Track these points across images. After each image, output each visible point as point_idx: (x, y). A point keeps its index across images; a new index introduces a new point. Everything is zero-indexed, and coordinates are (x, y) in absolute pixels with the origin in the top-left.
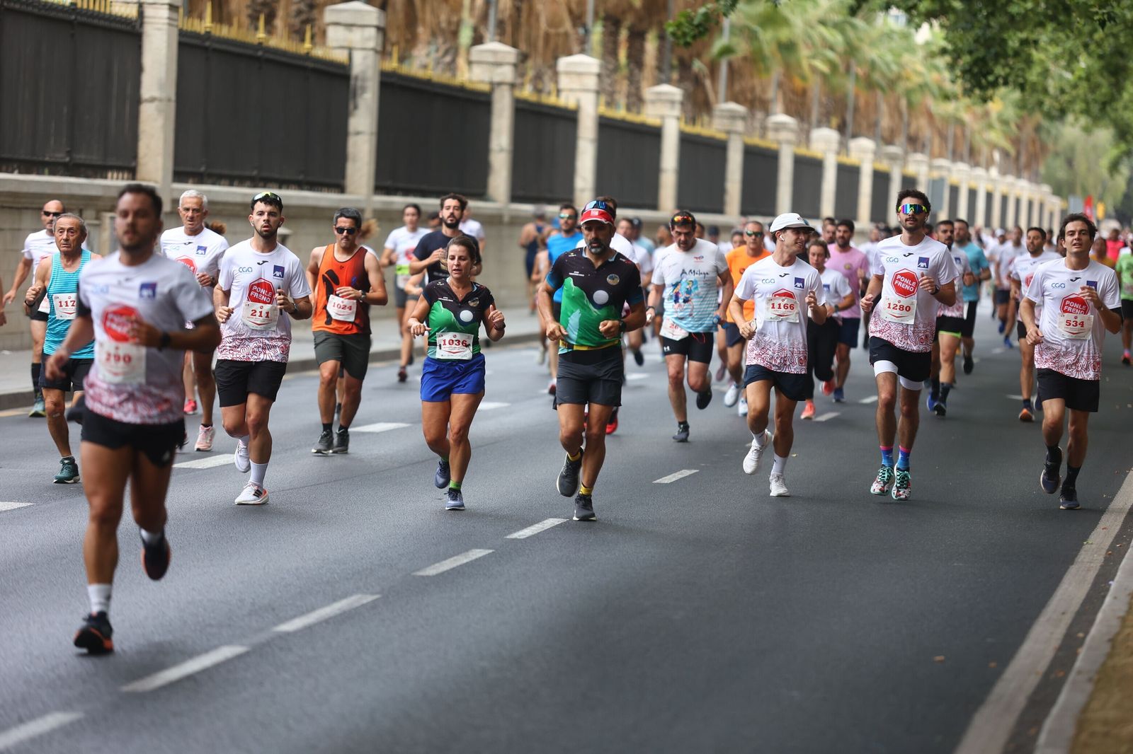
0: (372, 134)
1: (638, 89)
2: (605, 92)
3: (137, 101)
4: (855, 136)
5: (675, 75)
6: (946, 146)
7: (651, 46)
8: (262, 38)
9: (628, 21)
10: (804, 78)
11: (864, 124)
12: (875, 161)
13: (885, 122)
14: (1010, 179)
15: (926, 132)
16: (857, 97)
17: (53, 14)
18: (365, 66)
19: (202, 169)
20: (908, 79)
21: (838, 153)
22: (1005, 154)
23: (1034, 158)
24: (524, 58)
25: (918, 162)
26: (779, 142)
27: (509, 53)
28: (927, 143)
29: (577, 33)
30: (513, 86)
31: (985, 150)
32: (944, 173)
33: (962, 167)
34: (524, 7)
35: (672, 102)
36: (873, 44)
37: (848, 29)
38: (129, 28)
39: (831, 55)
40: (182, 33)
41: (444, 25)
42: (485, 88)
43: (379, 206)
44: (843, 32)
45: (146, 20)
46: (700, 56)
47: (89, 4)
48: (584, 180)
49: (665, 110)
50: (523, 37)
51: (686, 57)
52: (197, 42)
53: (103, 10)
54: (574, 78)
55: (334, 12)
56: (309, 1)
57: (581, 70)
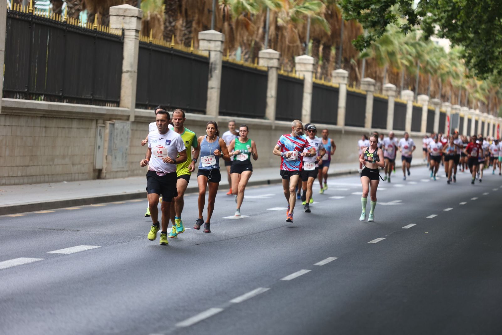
0: (218, 88)
1: (327, 71)
2: (314, 72)
3: (121, 72)
4: (419, 94)
5: (342, 65)
6: (458, 100)
7: (333, 52)
8: (173, 45)
9: (324, 40)
10: (398, 68)
11: (423, 89)
12: (428, 105)
13: (432, 88)
14: (485, 114)
15: (449, 93)
16: (420, 77)
17: (87, 33)
18: (216, 58)
19: (147, 103)
20: (443, 69)
21: (413, 102)
22: (483, 103)
23: (495, 105)
24: (281, 55)
25: (446, 106)
26: (388, 96)
27: (276, 54)
28: (450, 98)
29: (302, 46)
30: (278, 69)
31: (474, 101)
32: (458, 111)
33: (466, 108)
34: (280, 34)
36: (428, 53)
37: (417, 46)
38: (118, 40)
39: (410, 57)
40: (141, 43)
41: (245, 41)
42: (265, 69)
43: (220, 121)
44: (415, 47)
45: (125, 36)
46: (353, 57)
47: (102, 29)
48: (306, 110)
49: (341, 81)
50: (279, 47)
51: (348, 57)
52: (146, 47)
53: (107, 32)
54: (303, 65)
55: (203, 34)
56: (189, 30)
57: (305, 62)
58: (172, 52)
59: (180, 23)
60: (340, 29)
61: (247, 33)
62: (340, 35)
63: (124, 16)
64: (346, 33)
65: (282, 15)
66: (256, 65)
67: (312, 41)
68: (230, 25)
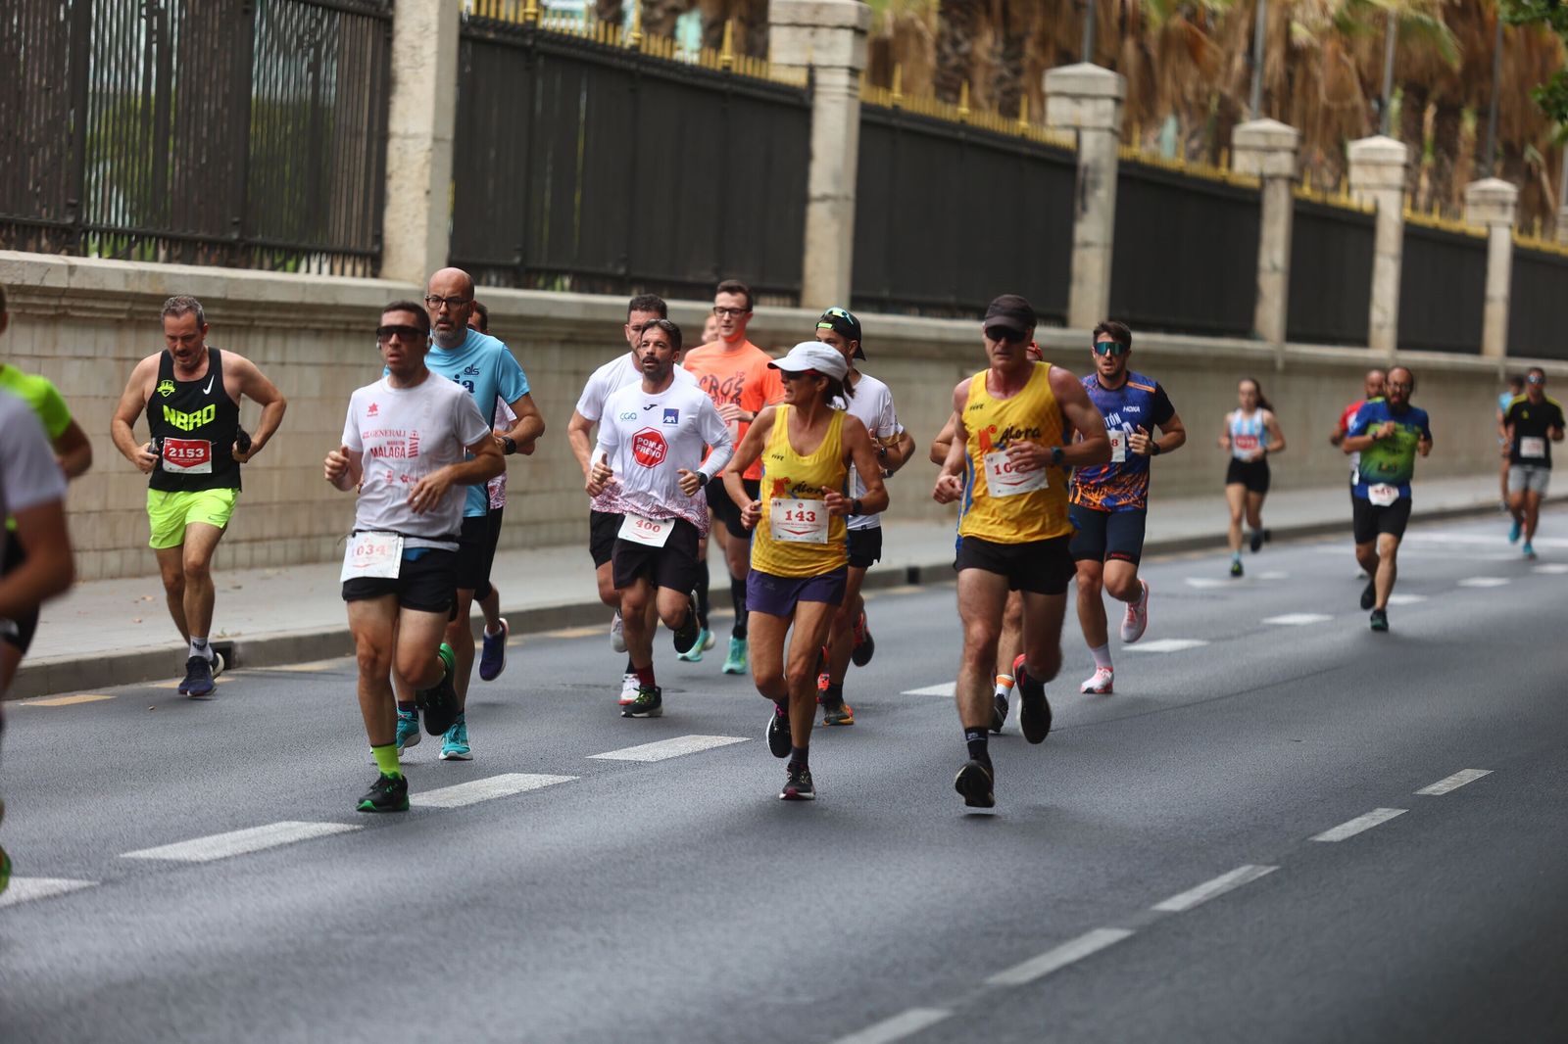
0: (1105, 245)
1: (1449, 186)
2: (1409, 190)
3: (803, 199)
5: (1499, 167)
7: (1469, 125)
9: (1440, 88)
17: (701, 82)
18: (1097, 150)
19: (885, 293)
24: (1302, 139)
27: (1287, 135)
29: (1369, 108)
30: (1293, 181)
34: (1299, 72)
35: (1503, 205)
38: (795, 100)
40: (865, 108)
41: (1190, 97)
42: (1254, 183)
45: (819, 89)
46: (1534, 140)
47: (745, 67)
48: (1384, 312)
49: (1493, 215)
50: (1295, 114)
51: (1516, 141)
52: (880, 119)
53: (763, 76)
54: (1372, 169)
55: (1057, 78)
56: (1013, 65)
57: (1380, 157)
58: (962, 135)
59: (986, 44)
60: (1491, 53)
61: (1193, 72)
62: (1490, 72)
63: (815, 26)
64: (1511, 65)
65: (1304, 12)
66: (1223, 171)
67: (1399, 92)
68: (1141, 47)
